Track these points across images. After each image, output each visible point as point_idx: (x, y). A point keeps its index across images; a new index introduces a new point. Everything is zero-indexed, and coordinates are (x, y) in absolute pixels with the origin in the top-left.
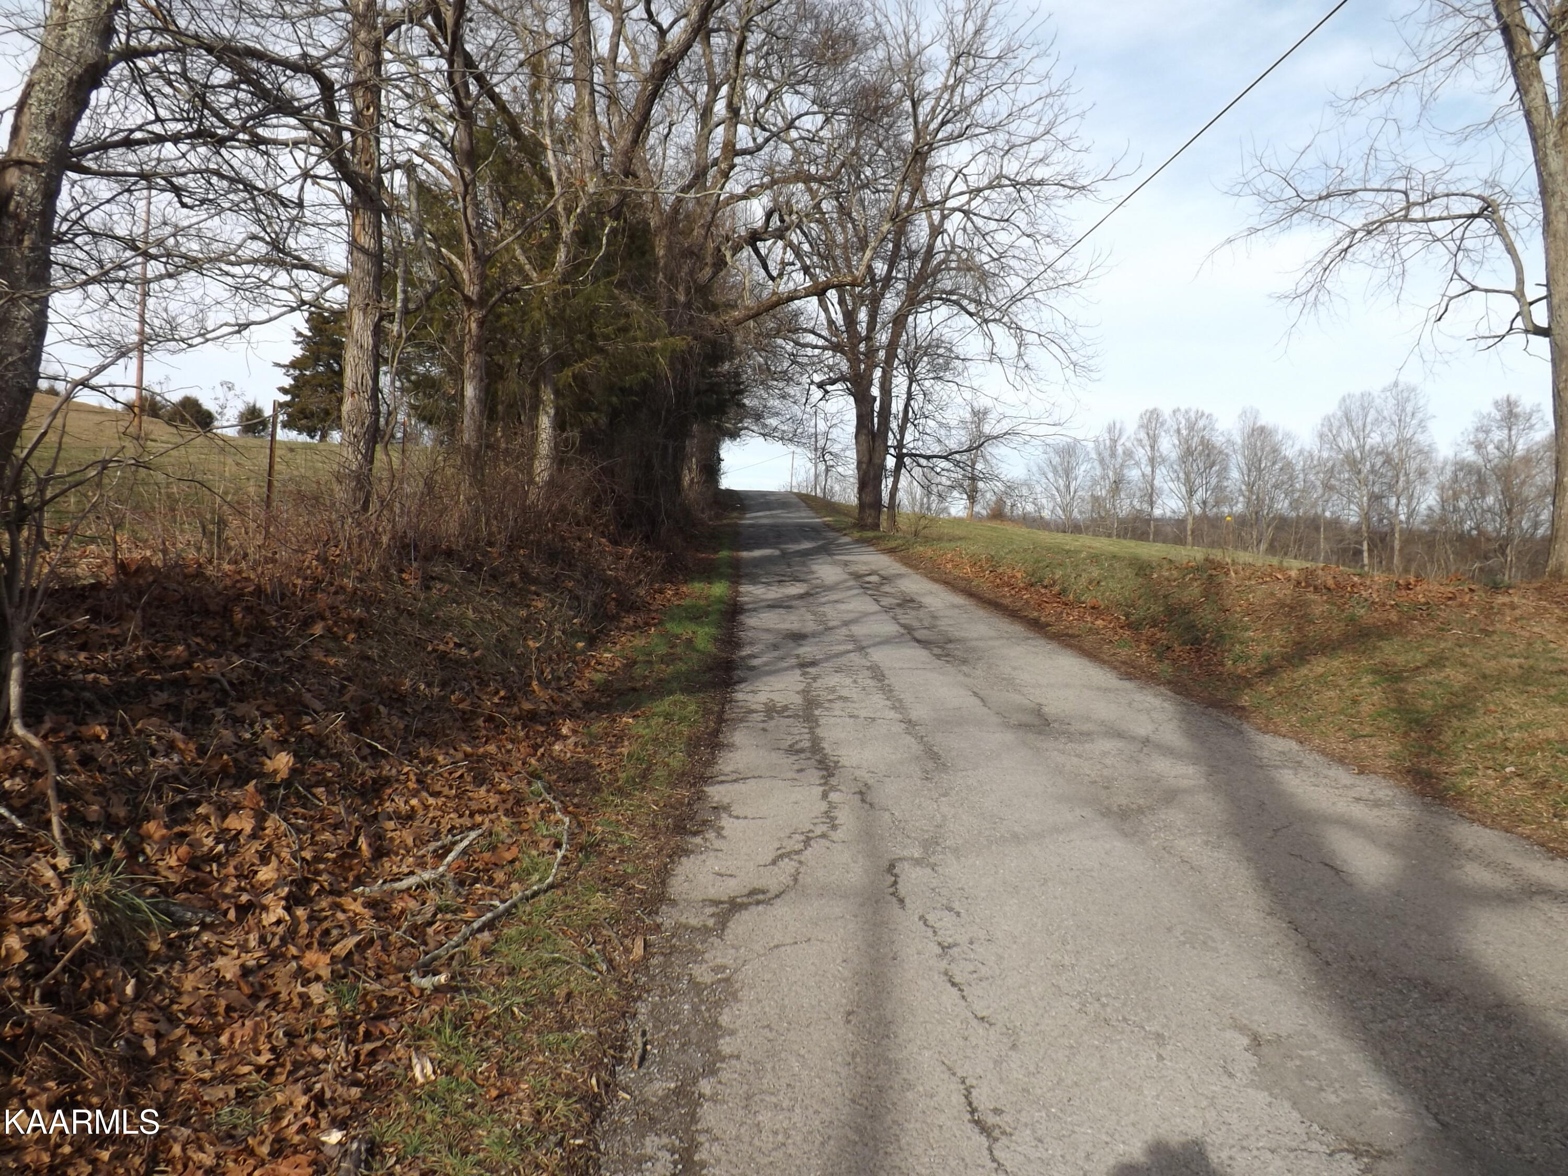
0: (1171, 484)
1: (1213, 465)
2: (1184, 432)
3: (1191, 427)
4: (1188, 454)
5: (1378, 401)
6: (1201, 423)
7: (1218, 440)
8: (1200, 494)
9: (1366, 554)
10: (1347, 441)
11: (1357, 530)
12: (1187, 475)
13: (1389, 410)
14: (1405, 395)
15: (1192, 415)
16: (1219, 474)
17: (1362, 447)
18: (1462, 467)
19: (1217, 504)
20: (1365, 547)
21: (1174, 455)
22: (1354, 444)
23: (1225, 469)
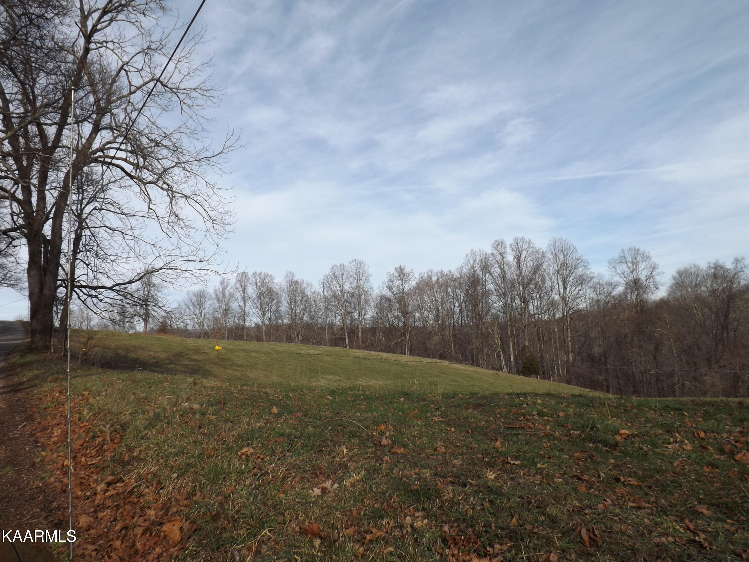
0: (254, 310)
1: (273, 300)
2: (259, 284)
3: (262, 281)
4: (261, 294)
5: (347, 268)
6: (267, 280)
7: (275, 288)
8: (268, 314)
9: (347, 340)
10: (335, 287)
11: (342, 329)
12: (261, 304)
13: (352, 271)
14: (359, 265)
15: (263, 275)
16: (277, 304)
17: (342, 290)
18: (383, 298)
19: (276, 319)
20: (347, 337)
21: (254, 296)
22: (338, 288)
23: (279, 302)
